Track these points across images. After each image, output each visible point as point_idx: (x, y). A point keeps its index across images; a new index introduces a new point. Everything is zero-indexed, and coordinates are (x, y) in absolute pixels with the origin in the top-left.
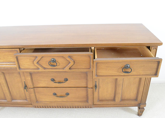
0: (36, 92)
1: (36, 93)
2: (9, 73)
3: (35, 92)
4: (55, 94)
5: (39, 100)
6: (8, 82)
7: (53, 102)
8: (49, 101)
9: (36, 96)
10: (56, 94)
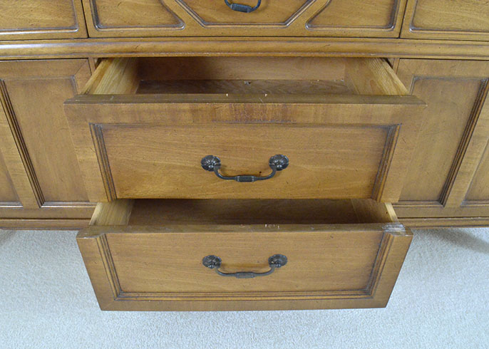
0: (113, 250)
1: (114, 257)
2: (25, 84)
3: (109, 255)
4: (213, 262)
5: (129, 289)
6: (22, 125)
7: (202, 295)
8: (183, 290)
9: (113, 269)
10: (218, 260)
